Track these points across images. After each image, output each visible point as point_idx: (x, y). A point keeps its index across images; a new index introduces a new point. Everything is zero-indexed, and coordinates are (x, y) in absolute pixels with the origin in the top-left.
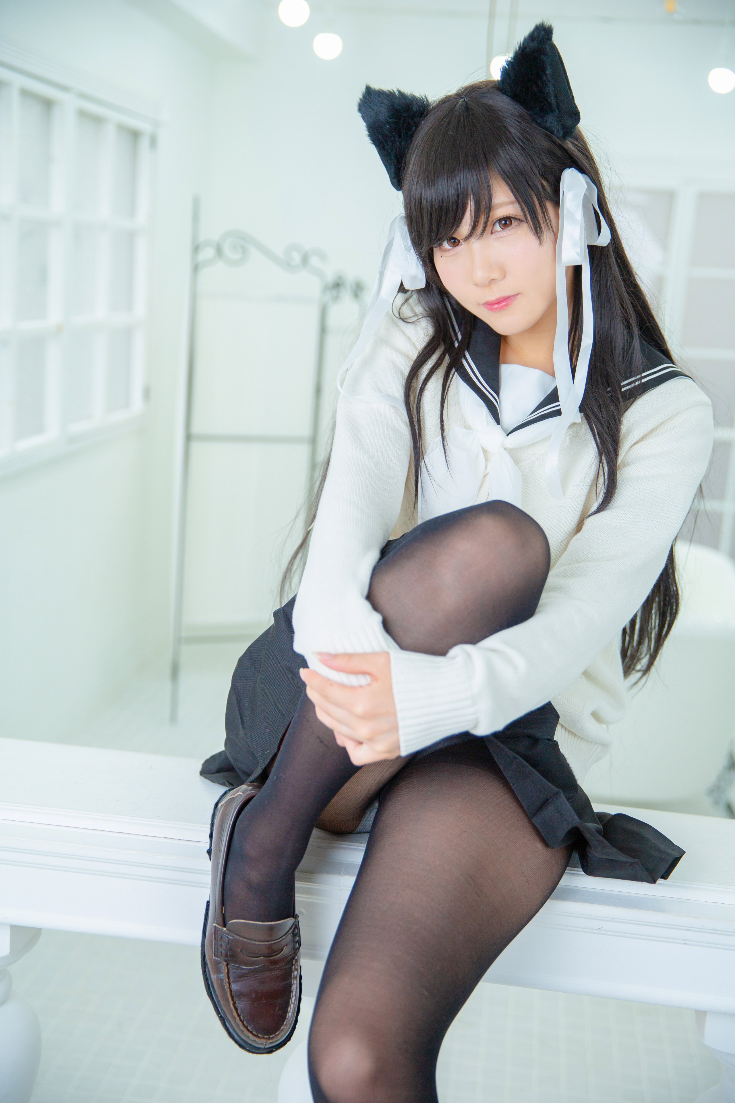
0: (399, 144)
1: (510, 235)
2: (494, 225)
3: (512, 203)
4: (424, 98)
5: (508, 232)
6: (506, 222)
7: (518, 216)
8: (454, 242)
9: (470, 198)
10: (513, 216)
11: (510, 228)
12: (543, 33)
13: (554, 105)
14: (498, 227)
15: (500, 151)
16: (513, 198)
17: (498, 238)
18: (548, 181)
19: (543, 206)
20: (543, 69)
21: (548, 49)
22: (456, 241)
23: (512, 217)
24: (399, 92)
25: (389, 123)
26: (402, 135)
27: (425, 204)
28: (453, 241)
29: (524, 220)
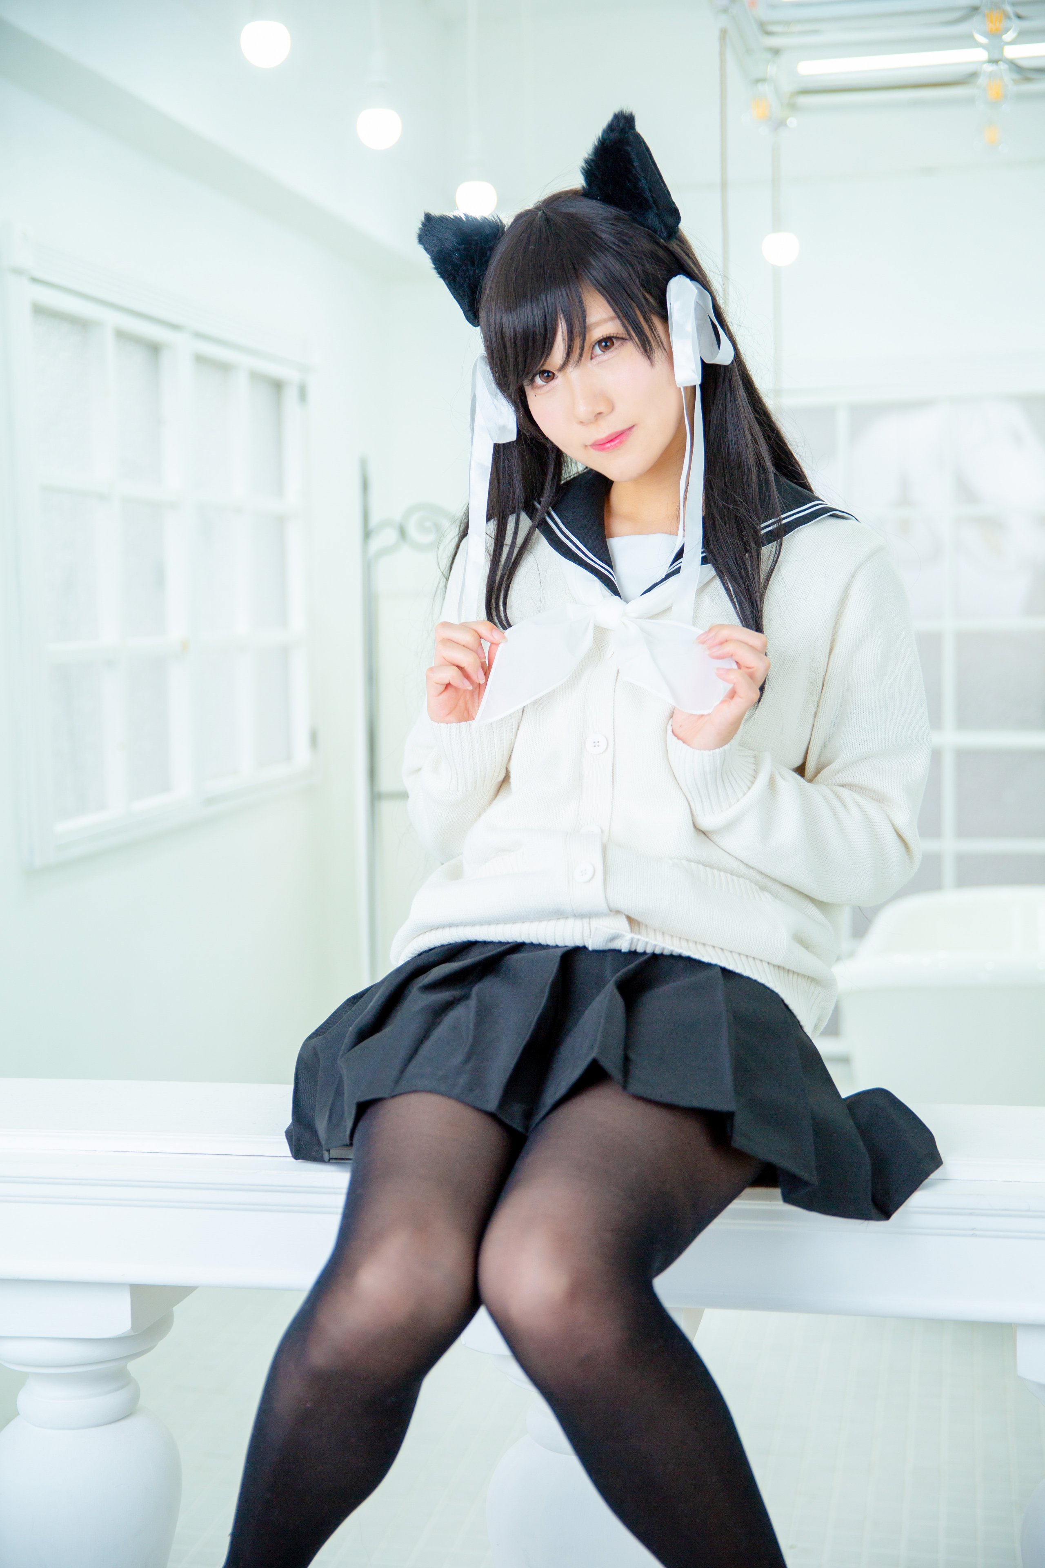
0: (472, 273)
1: (613, 357)
2: (593, 348)
3: (612, 319)
4: (496, 218)
5: (610, 354)
6: (606, 343)
7: (620, 334)
8: (548, 376)
9: (561, 318)
10: (615, 335)
11: (612, 349)
12: (623, 121)
13: (651, 201)
14: (598, 350)
15: (591, 259)
16: (612, 314)
17: (599, 363)
18: (651, 294)
19: (648, 321)
20: (630, 161)
21: (631, 138)
22: (550, 374)
23: (613, 337)
24: (466, 216)
25: (458, 250)
26: (476, 263)
27: (508, 331)
28: (546, 375)
29: (627, 337)
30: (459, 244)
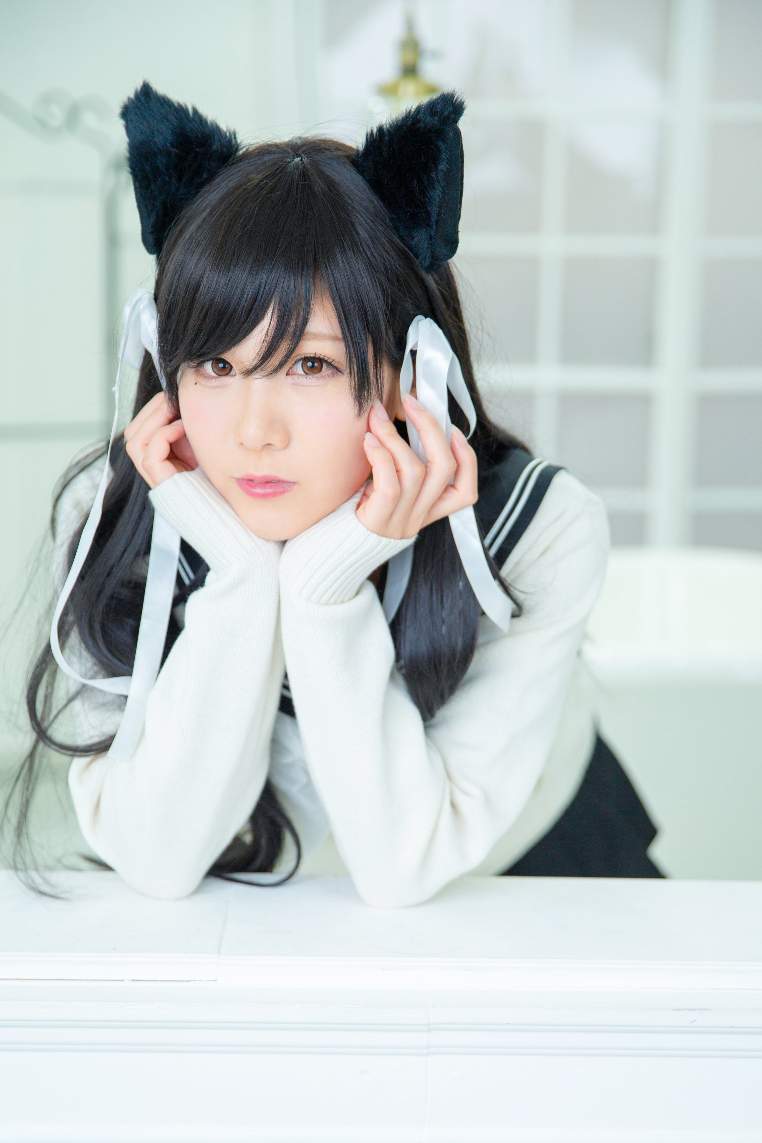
0: (174, 189)
1: (315, 386)
3: (335, 339)
5: (311, 380)
6: (313, 363)
7: (336, 362)
8: (224, 367)
9: (274, 305)
10: (330, 361)
11: (318, 375)
12: (450, 109)
13: (434, 217)
14: (299, 369)
15: (339, 256)
16: (339, 334)
17: (295, 384)
20: (436, 160)
21: (451, 134)
22: (228, 368)
23: (326, 361)
24: (195, 111)
25: (168, 152)
26: (184, 180)
28: (221, 365)
29: (346, 371)
30: (172, 146)
